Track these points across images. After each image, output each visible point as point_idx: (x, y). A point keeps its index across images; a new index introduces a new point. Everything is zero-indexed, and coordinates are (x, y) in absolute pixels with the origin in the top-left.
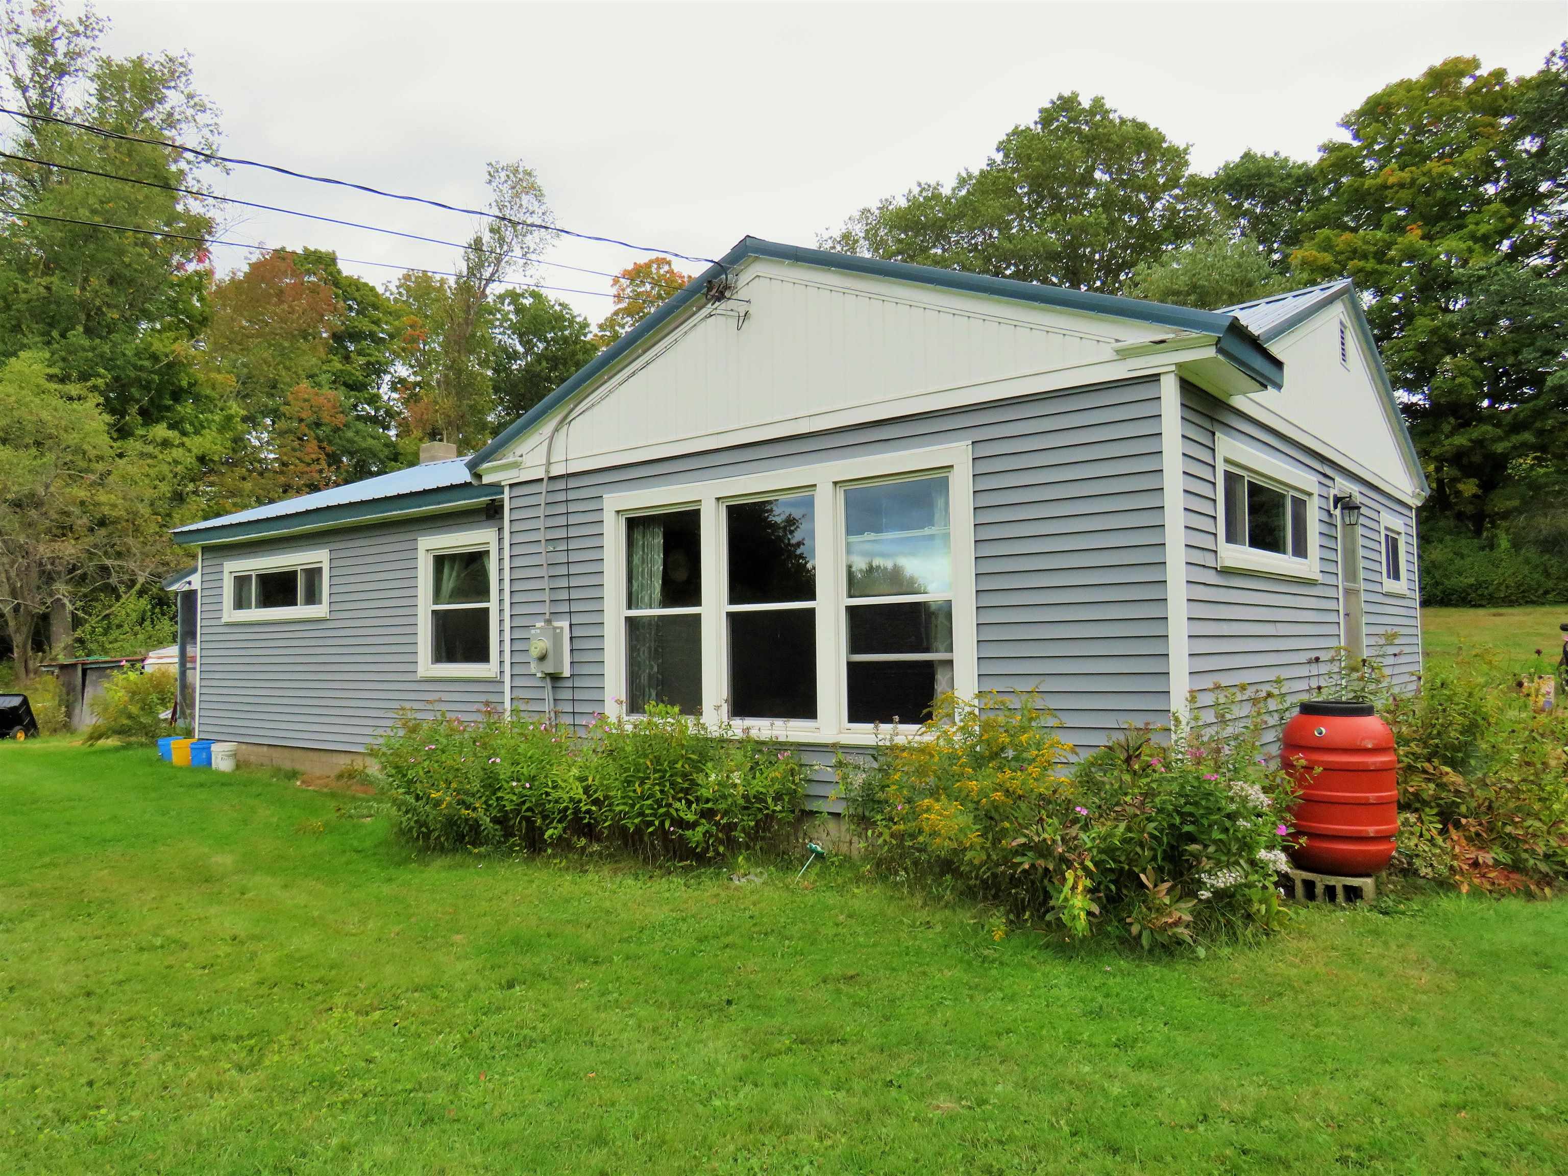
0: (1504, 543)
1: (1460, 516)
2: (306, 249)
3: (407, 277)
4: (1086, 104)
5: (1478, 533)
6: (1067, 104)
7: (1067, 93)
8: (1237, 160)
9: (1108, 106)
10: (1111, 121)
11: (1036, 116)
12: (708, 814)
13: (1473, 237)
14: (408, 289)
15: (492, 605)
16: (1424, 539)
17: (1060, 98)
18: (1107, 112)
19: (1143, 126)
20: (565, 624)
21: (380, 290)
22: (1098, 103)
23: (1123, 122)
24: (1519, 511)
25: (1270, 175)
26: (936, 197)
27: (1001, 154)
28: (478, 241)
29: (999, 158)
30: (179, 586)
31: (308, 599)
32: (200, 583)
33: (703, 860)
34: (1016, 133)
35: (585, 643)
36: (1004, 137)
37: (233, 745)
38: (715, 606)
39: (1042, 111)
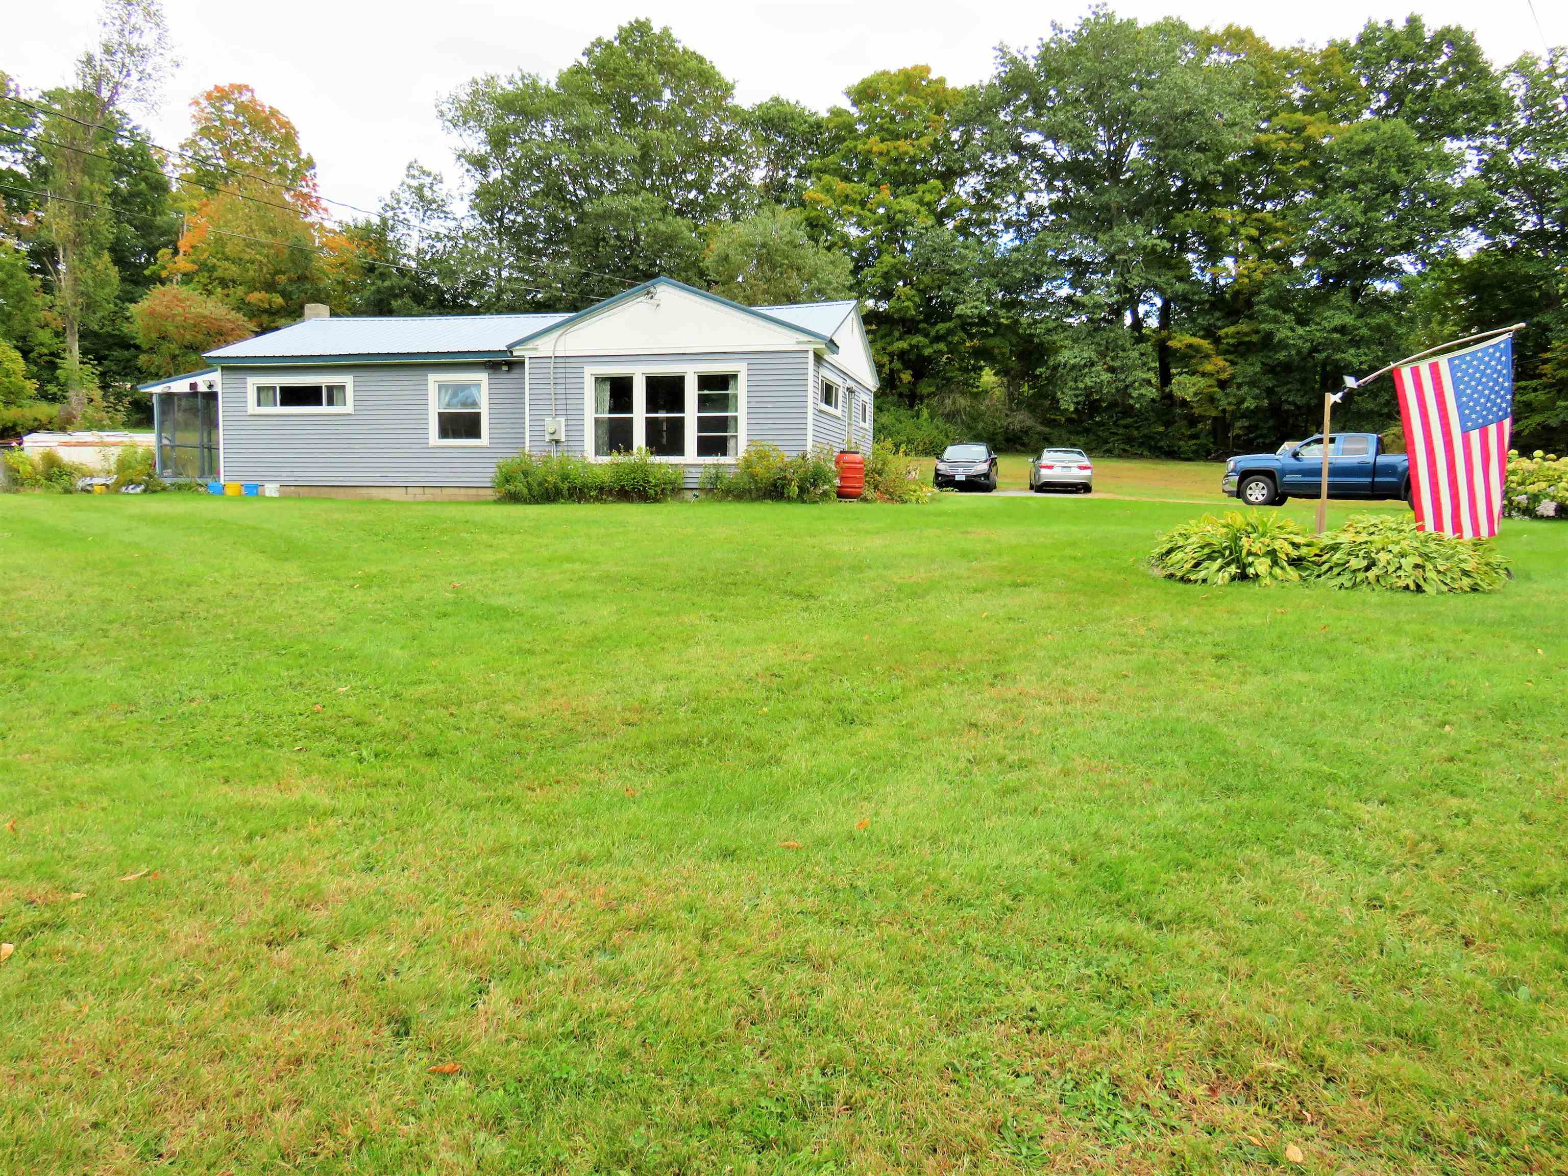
0: (925, 413)
1: (901, 395)
4: (657, 30)
5: (911, 406)
6: (641, 27)
7: (643, 19)
9: (674, 36)
10: (676, 50)
11: (615, 32)
13: (921, 202)
15: (484, 410)
16: (879, 409)
17: (637, 21)
18: (674, 41)
19: (701, 60)
20: (563, 419)
22: (666, 34)
23: (685, 51)
24: (934, 394)
25: (793, 119)
26: (534, 85)
27: (586, 58)
28: (91, 57)
29: (584, 61)
30: (157, 389)
31: (331, 402)
32: (218, 388)
33: (655, 500)
34: (598, 43)
35: (575, 427)
36: (588, 45)
37: (277, 485)
38: (639, 414)
39: (621, 29)
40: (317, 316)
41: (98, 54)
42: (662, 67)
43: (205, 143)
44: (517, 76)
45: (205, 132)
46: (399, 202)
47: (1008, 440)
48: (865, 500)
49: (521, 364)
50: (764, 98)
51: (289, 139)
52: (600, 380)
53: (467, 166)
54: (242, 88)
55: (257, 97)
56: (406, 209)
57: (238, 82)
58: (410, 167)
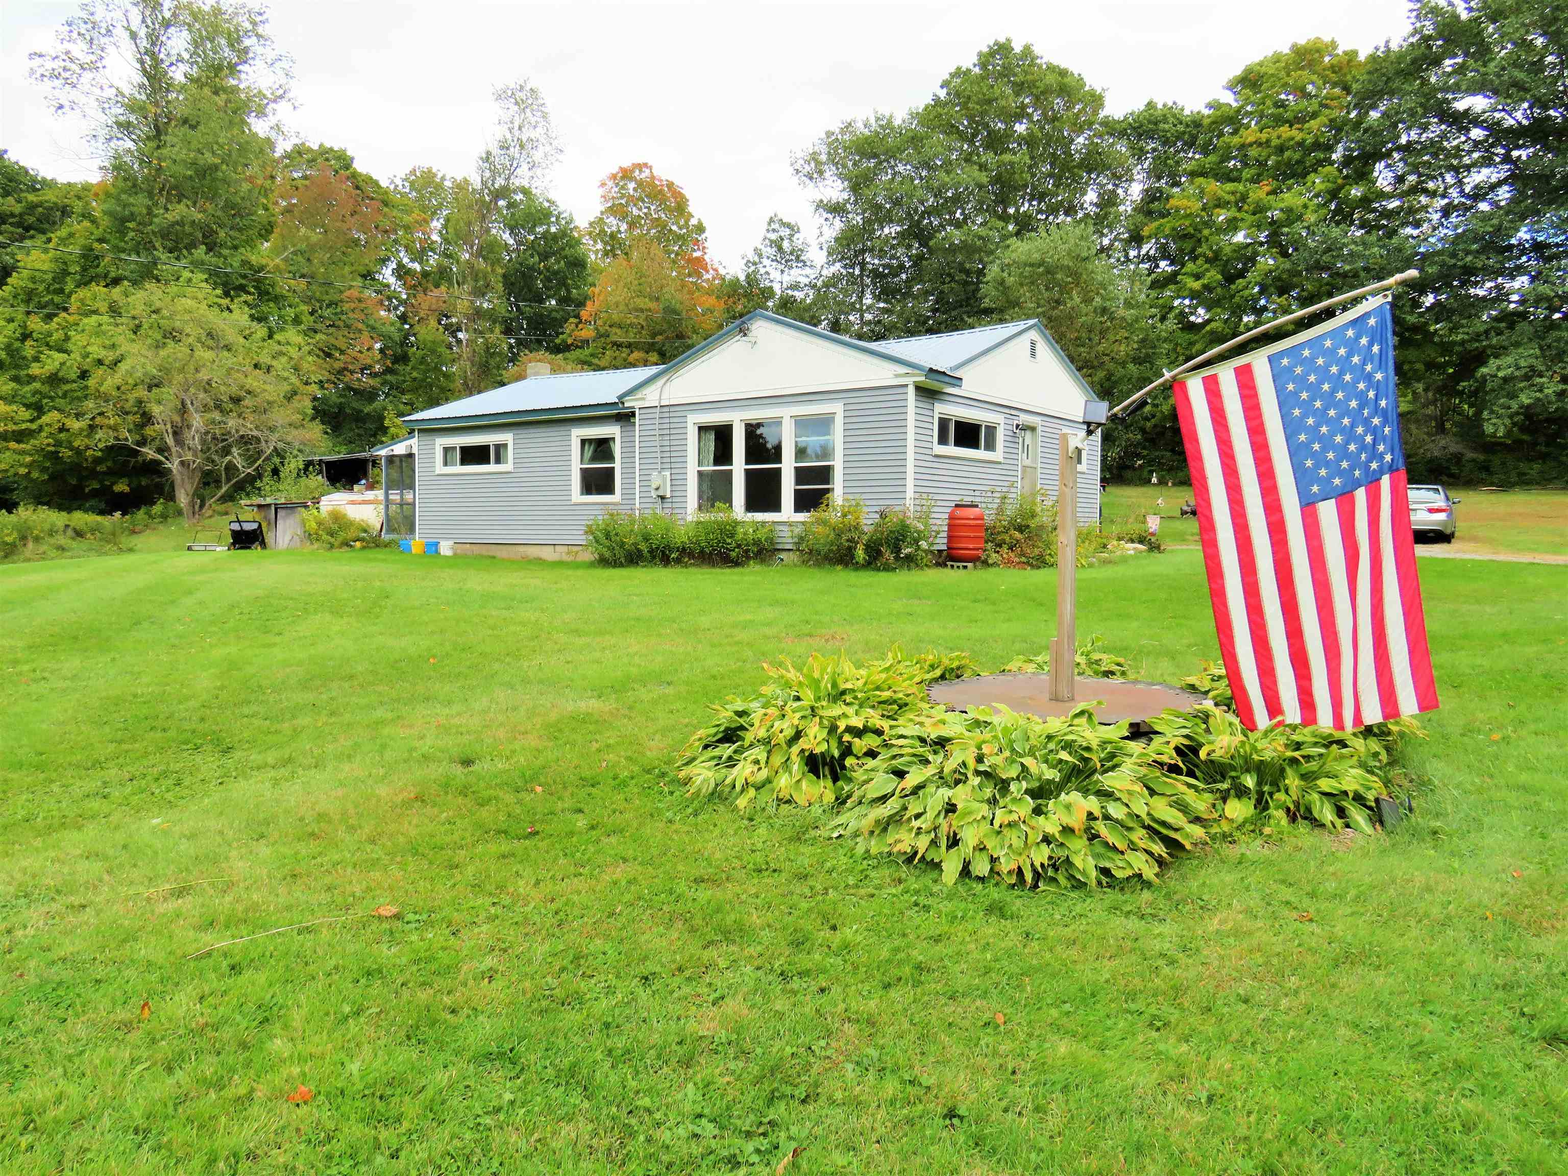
2: (321, 146)
3: (413, 172)
4: (1018, 48)
6: (1002, 49)
7: (1002, 40)
8: (1142, 108)
9: (1036, 52)
10: (1040, 67)
11: (975, 60)
12: (739, 546)
14: (412, 183)
15: (617, 465)
17: (996, 43)
18: (1035, 57)
19: (1063, 73)
20: (668, 473)
21: (384, 183)
22: (1027, 51)
23: (1048, 67)
26: (890, 126)
27: (945, 91)
28: (489, 154)
29: (942, 94)
30: (383, 452)
31: (498, 461)
32: (415, 450)
33: (736, 563)
34: (958, 73)
35: (678, 482)
36: (947, 77)
37: (451, 543)
38: (739, 466)
39: (980, 54)
40: (536, 374)
41: (496, 151)
42: (1019, 88)
43: (612, 221)
44: (872, 121)
45: (612, 210)
46: (760, 256)
47: (1431, 471)
48: (985, 563)
49: (633, 414)
50: (1139, 106)
51: (680, 207)
52: (702, 429)
53: (825, 215)
54: (641, 167)
55: (655, 173)
56: (766, 262)
57: (641, 161)
58: (771, 221)
